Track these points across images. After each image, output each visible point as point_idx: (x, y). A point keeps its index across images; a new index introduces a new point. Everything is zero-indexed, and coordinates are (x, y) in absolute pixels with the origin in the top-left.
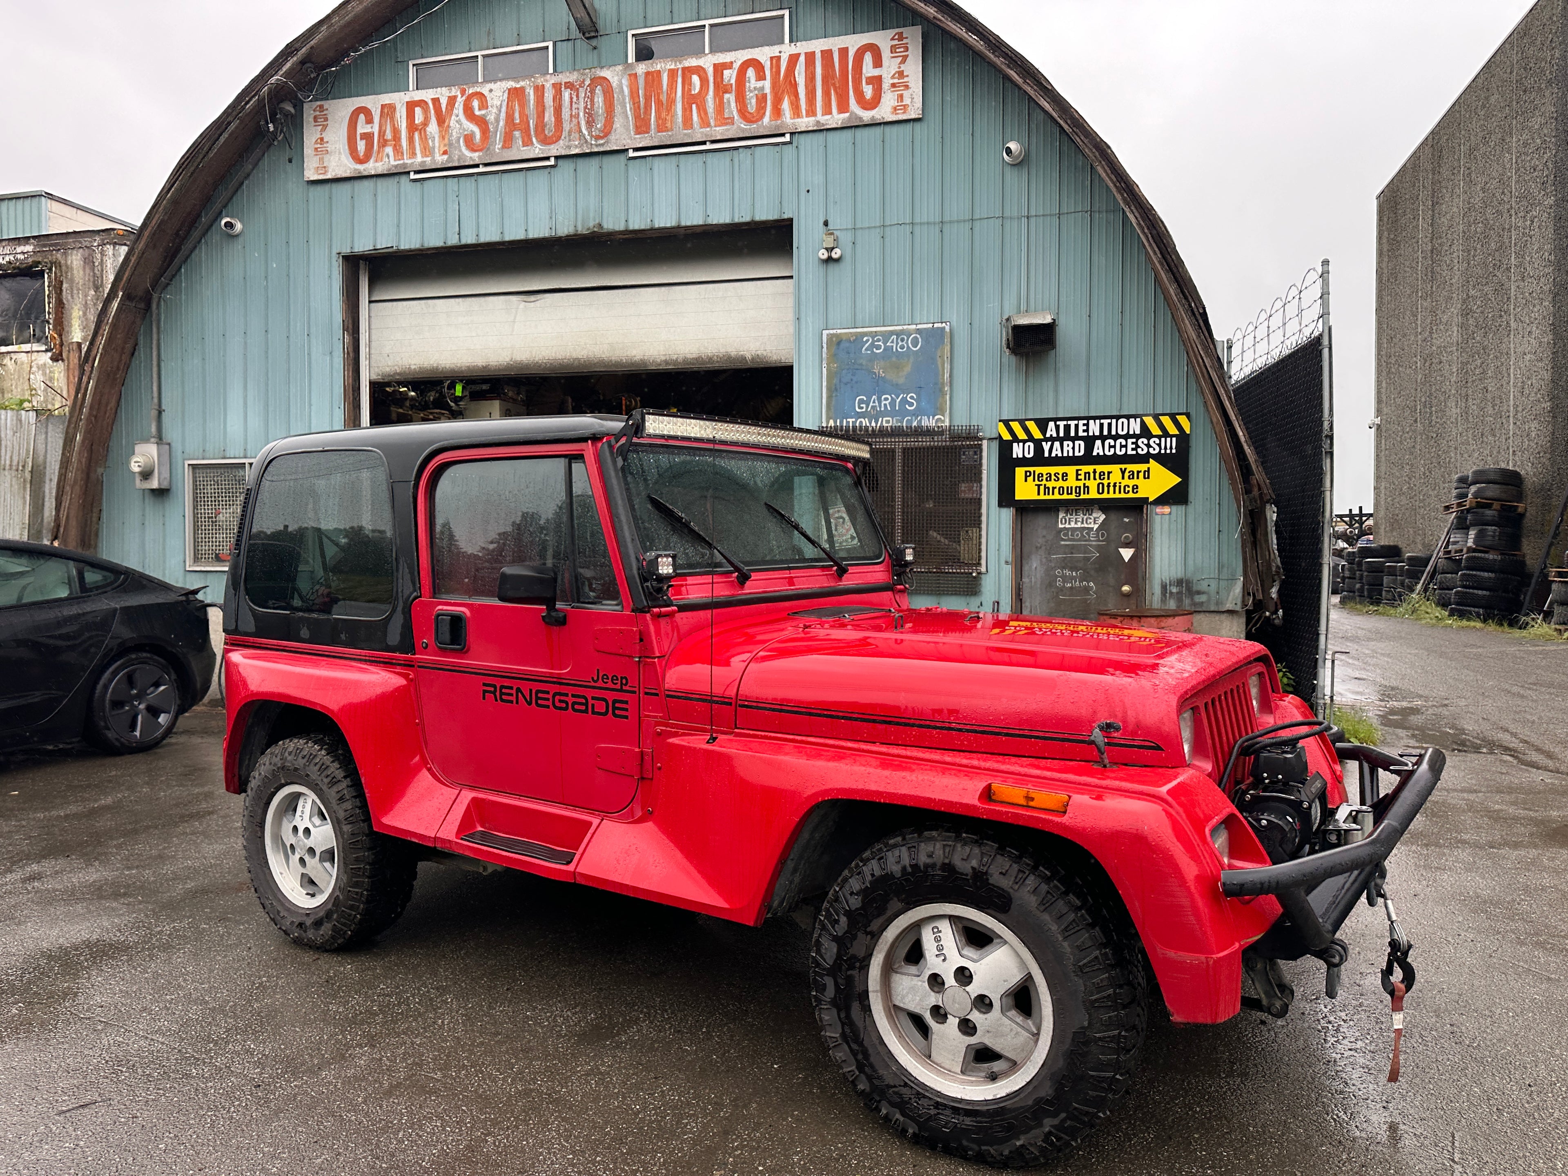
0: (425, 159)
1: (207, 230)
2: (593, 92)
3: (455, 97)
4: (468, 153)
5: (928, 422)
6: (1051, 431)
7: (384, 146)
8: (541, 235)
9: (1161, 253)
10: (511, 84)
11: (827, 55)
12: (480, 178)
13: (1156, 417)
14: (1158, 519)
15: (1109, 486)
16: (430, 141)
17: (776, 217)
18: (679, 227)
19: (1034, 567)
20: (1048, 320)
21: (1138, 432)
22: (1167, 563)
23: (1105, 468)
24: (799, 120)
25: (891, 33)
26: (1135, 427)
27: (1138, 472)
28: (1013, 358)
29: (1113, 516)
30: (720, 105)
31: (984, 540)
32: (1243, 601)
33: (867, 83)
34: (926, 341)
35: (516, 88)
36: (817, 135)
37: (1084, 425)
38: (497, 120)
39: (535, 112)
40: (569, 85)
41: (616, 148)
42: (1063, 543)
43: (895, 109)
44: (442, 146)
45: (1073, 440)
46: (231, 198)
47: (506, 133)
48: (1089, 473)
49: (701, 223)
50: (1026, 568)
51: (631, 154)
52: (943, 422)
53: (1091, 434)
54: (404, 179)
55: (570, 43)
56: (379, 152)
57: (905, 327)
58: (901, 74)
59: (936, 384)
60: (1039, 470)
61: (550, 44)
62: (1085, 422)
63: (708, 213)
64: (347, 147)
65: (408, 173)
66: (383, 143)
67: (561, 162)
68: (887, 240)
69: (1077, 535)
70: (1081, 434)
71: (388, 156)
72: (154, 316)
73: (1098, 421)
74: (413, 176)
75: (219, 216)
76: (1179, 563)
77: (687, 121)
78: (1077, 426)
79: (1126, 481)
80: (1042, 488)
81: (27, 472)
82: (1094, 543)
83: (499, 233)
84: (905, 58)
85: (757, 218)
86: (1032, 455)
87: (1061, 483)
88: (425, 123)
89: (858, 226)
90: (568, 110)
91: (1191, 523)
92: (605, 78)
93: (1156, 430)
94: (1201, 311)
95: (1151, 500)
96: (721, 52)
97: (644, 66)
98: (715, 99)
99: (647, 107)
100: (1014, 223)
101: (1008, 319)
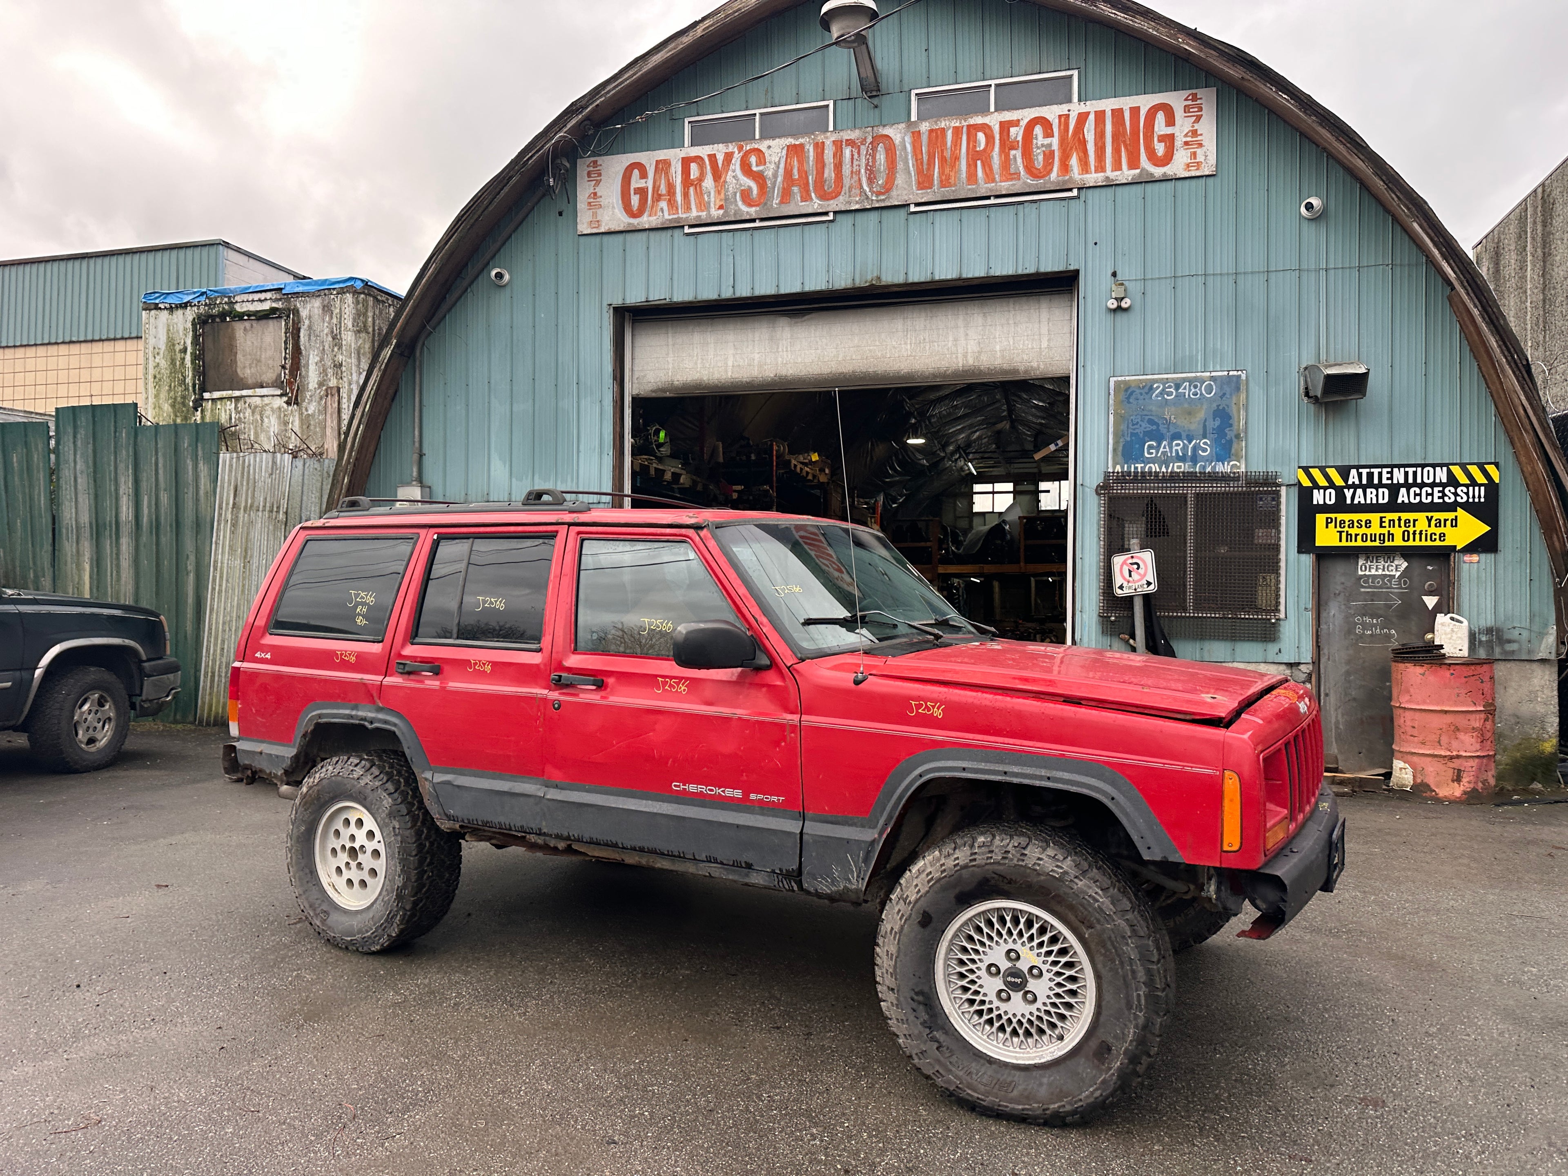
0: (700, 214)
1: (472, 282)
2: (874, 149)
3: (732, 153)
4: (744, 208)
5: (1223, 468)
6: (1353, 478)
7: (658, 201)
8: (818, 288)
10: (790, 141)
11: (1118, 114)
12: (757, 233)
13: (1463, 467)
14: (1465, 567)
15: (1414, 533)
16: (706, 196)
17: (1061, 268)
18: (959, 279)
19: (1332, 614)
20: (1361, 370)
21: (1444, 480)
22: (1476, 609)
23: (1411, 516)
24: (1088, 176)
25: (1185, 93)
26: (1442, 475)
27: (1445, 520)
28: (1312, 407)
29: (1417, 564)
30: (1005, 162)
31: (1282, 586)
32: (1557, 650)
34: (1220, 388)
35: (795, 145)
36: (1104, 190)
37: (1388, 473)
38: (775, 176)
39: (815, 169)
40: (850, 143)
41: (897, 203)
42: (1363, 590)
43: (1188, 166)
44: (718, 201)
45: (1377, 487)
46: (499, 250)
47: (784, 188)
48: (1394, 521)
49: (982, 275)
50: (1324, 615)
51: (913, 209)
52: (1239, 468)
53: (1395, 481)
54: (677, 233)
55: (851, 102)
56: (652, 207)
57: (1198, 374)
58: (1195, 133)
59: (1230, 430)
60: (1340, 516)
61: (831, 103)
62: (1389, 470)
63: (991, 266)
64: (620, 202)
65: (683, 227)
66: (658, 197)
67: (839, 217)
68: (1179, 290)
69: (1378, 582)
70: (1385, 481)
71: (662, 210)
72: (417, 363)
73: (1402, 470)
74: (687, 230)
75: (486, 266)
76: (1489, 612)
77: (972, 176)
78: (1380, 474)
79: (1433, 529)
80: (1344, 535)
81: (281, 512)
82: (1396, 590)
83: (774, 285)
84: (1198, 118)
85: (1042, 270)
86: (1333, 501)
87: (1364, 530)
88: (701, 179)
89: (1149, 276)
90: (849, 166)
91: (1501, 571)
92: (888, 136)
93: (1463, 479)
95: (1458, 548)
96: (1007, 110)
97: (927, 124)
98: (1000, 155)
99: (931, 163)
100: (1313, 275)
101: (1306, 368)
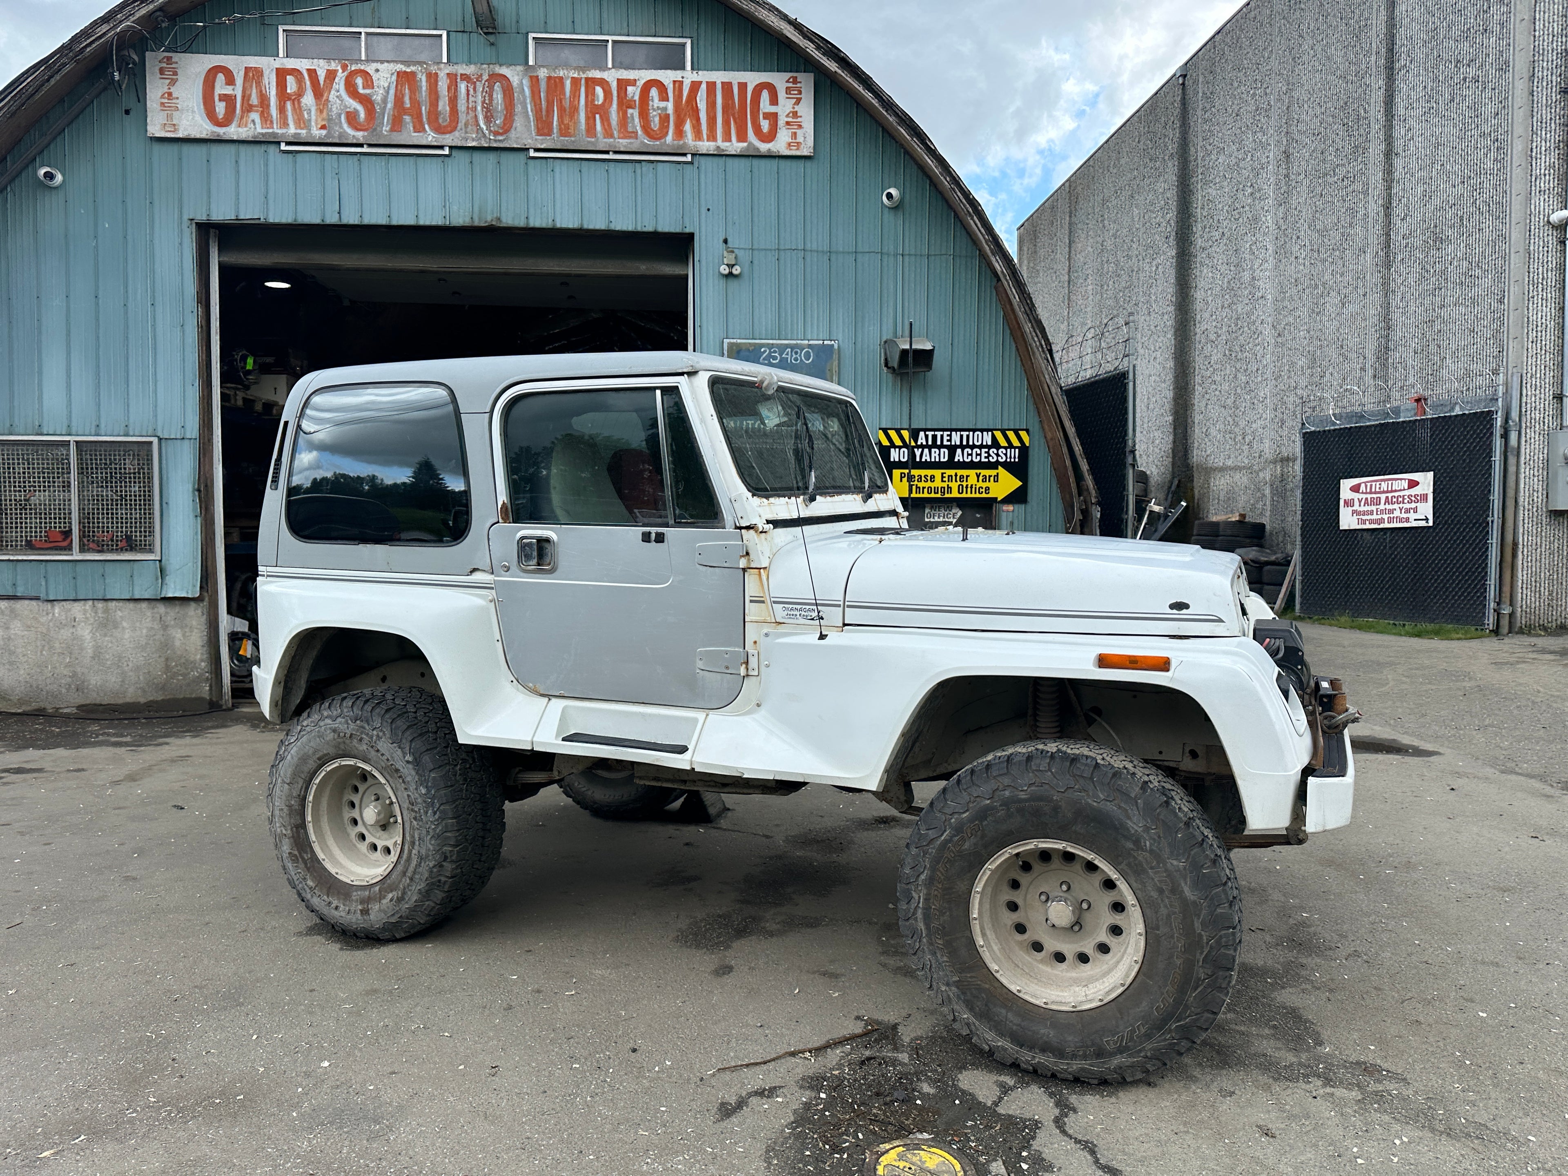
0: (299, 131)
1: (18, 178)
2: (491, 88)
3: (336, 71)
4: (350, 131)
6: (922, 440)
7: (249, 111)
8: (434, 223)
10: (401, 67)
11: (727, 87)
12: (365, 159)
13: (1003, 431)
14: (1004, 515)
15: (967, 487)
16: (305, 113)
17: (678, 230)
18: (581, 229)
20: (928, 346)
21: (990, 443)
23: (964, 472)
24: (701, 143)
25: (787, 75)
26: (988, 439)
27: (990, 476)
28: (890, 375)
29: (969, 512)
30: (623, 119)
33: (764, 118)
34: (817, 356)
35: (405, 72)
36: (716, 159)
37: (948, 435)
38: (385, 101)
39: (428, 100)
40: (465, 77)
41: (515, 146)
43: (789, 144)
44: (319, 120)
45: (939, 448)
46: (49, 144)
47: (394, 115)
48: (952, 476)
49: (603, 227)
51: (532, 153)
53: (953, 443)
54: (272, 149)
55: (466, 35)
56: (242, 118)
57: (797, 340)
58: (795, 114)
60: (911, 472)
61: (444, 34)
62: (948, 433)
63: (611, 219)
64: (202, 107)
65: (279, 143)
66: (248, 108)
67: (455, 153)
68: (782, 261)
70: (945, 443)
71: (253, 121)
73: (958, 433)
74: (283, 147)
75: (31, 163)
77: (591, 129)
78: (942, 436)
79: (980, 484)
80: (914, 487)
83: (385, 215)
84: (798, 101)
85: (660, 229)
86: (906, 458)
87: (929, 484)
88: (300, 94)
89: (755, 247)
90: (464, 102)
91: (1029, 519)
92: (505, 76)
93: (1003, 443)
94: (1049, 347)
95: (999, 499)
96: (625, 69)
97: (546, 71)
98: (618, 113)
99: (550, 111)
100: (892, 259)
101: (885, 342)
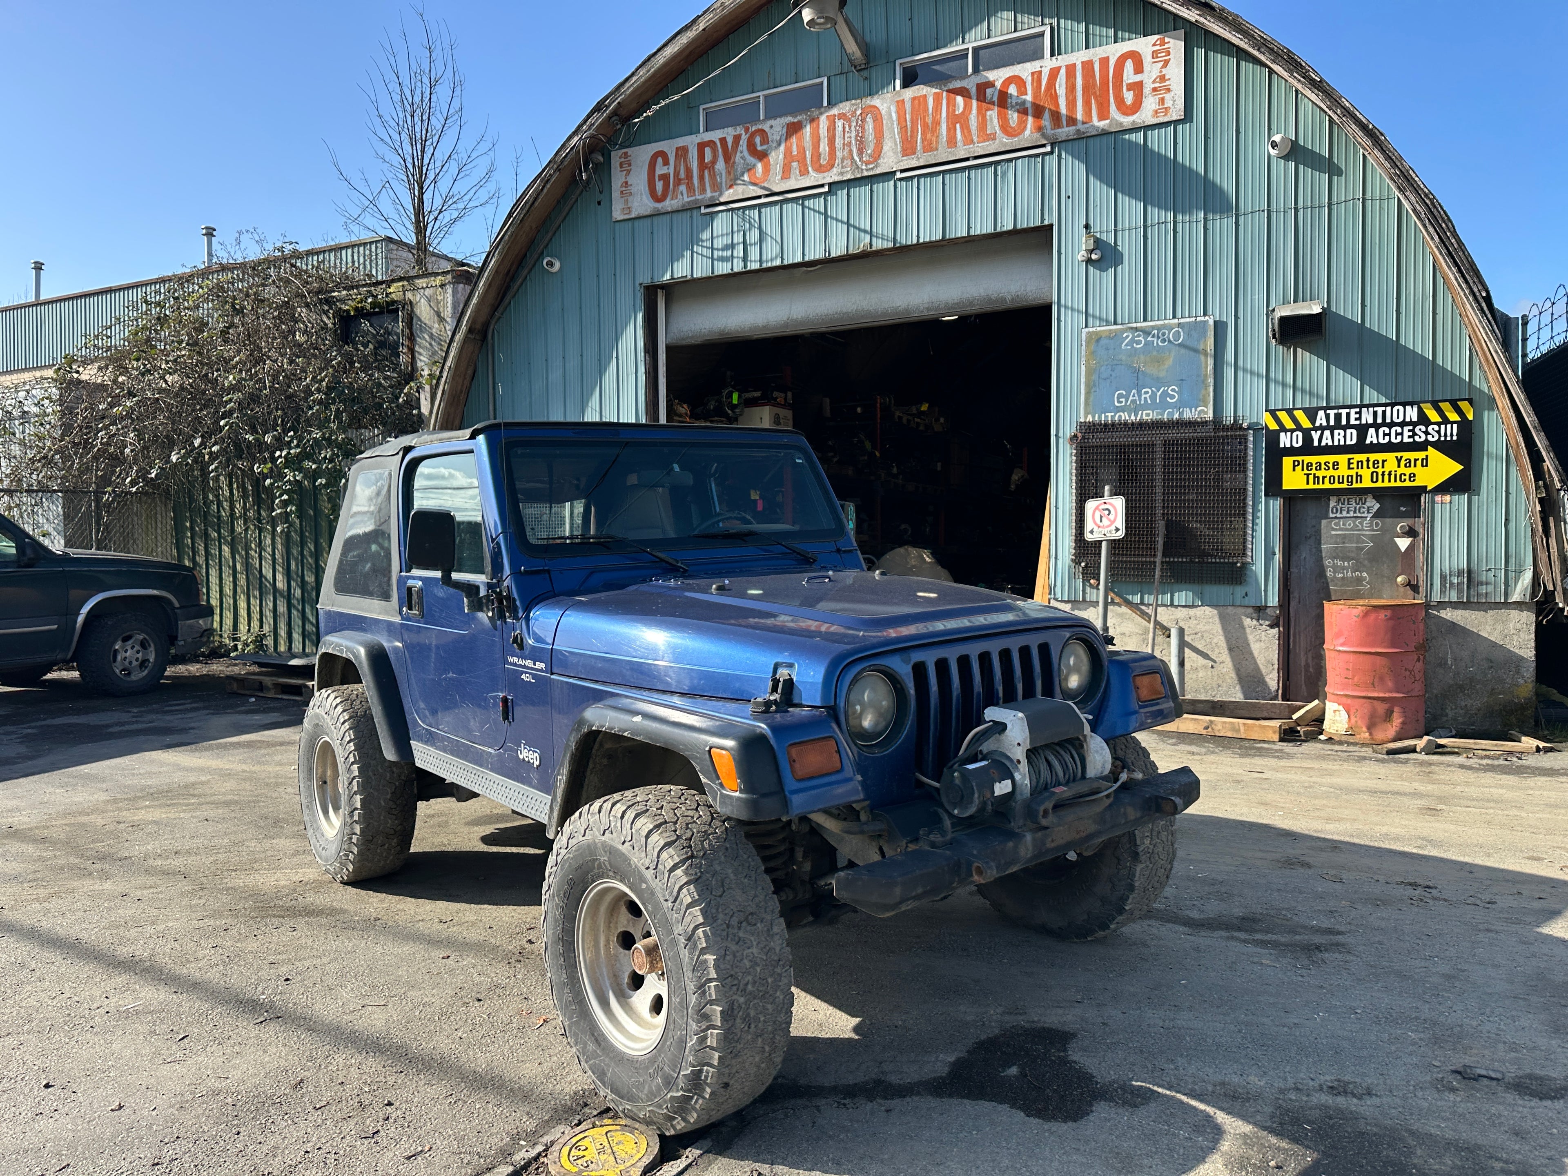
0: (714, 194)
1: (531, 270)
2: (864, 120)
3: (739, 136)
4: (751, 186)
5: (1190, 414)
6: (1321, 420)
7: (678, 185)
8: (816, 256)
9: (1440, 237)
10: (790, 119)
11: (1088, 66)
12: (763, 208)
13: (1435, 404)
14: (1437, 508)
15: (1383, 474)
16: (718, 177)
17: (1036, 224)
18: (944, 240)
19: (1302, 557)
20: (1316, 309)
21: (1415, 419)
22: (1447, 551)
23: (1380, 456)
24: (1060, 130)
25: (1153, 39)
26: (1412, 414)
27: (1416, 460)
28: (1280, 350)
29: (1388, 505)
30: (982, 123)
31: (1249, 530)
32: (1532, 593)
33: (1128, 90)
34: (1189, 335)
35: (793, 122)
36: (1076, 143)
37: (1356, 413)
38: (777, 153)
39: (811, 143)
40: (842, 116)
41: (885, 171)
42: (1334, 532)
43: (1156, 112)
44: (728, 181)
45: (1343, 429)
46: (551, 240)
47: (785, 165)
48: (1362, 462)
49: (965, 234)
50: (1294, 558)
51: (899, 175)
52: (1206, 413)
53: (1364, 422)
54: (695, 212)
55: (843, 77)
56: (674, 191)
57: (1167, 322)
58: (1163, 78)
59: (1198, 376)
60: (1307, 459)
61: (825, 80)
62: (1358, 410)
63: (971, 226)
64: (647, 188)
65: (699, 208)
66: (678, 182)
67: (834, 187)
68: (1148, 239)
69: (1350, 525)
70: (1353, 422)
71: (682, 193)
72: (489, 346)
73: (1371, 409)
74: (703, 210)
75: (541, 256)
76: (1461, 556)
77: (952, 140)
78: (1348, 415)
79: (1402, 470)
80: (1311, 477)
82: (1367, 532)
83: (779, 257)
84: (1166, 63)
85: (1019, 227)
86: (1300, 444)
87: (1332, 472)
88: (714, 162)
89: (1119, 226)
90: (841, 139)
91: (1474, 512)
92: (875, 107)
93: (1434, 416)
94: (1484, 294)
95: (1429, 488)
96: (983, 71)
97: (911, 92)
98: (978, 117)
99: (914, 130)
100: (1282, 215)
101: (1273, 311)
